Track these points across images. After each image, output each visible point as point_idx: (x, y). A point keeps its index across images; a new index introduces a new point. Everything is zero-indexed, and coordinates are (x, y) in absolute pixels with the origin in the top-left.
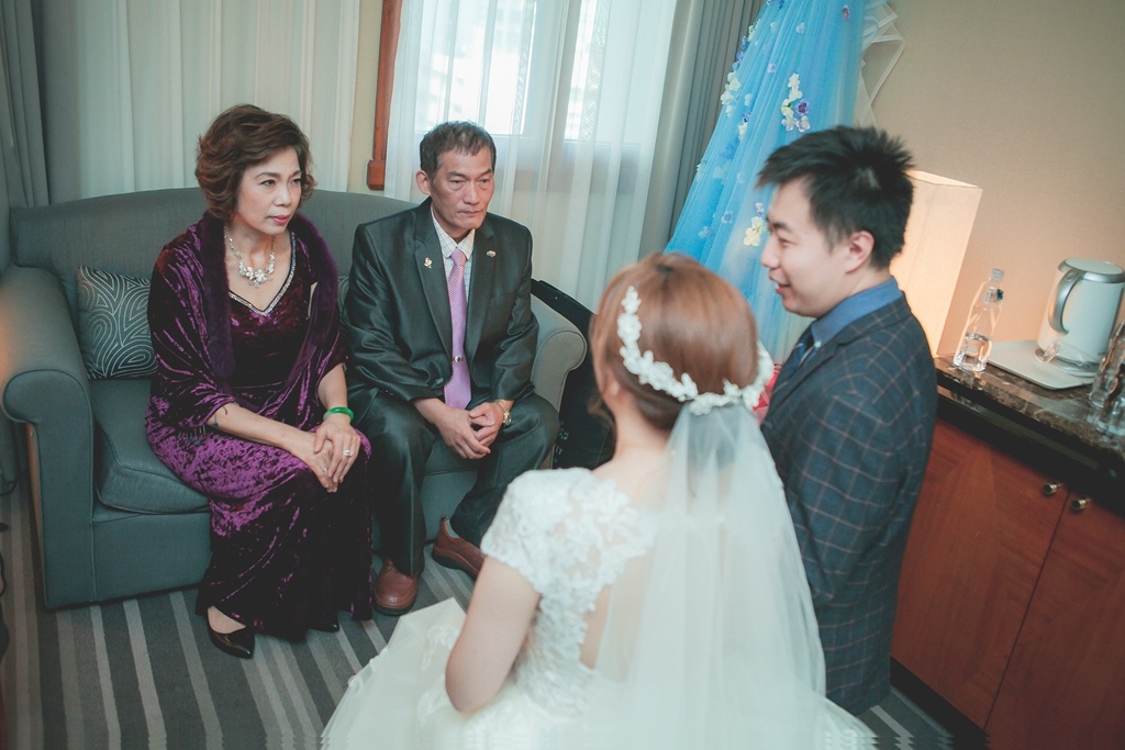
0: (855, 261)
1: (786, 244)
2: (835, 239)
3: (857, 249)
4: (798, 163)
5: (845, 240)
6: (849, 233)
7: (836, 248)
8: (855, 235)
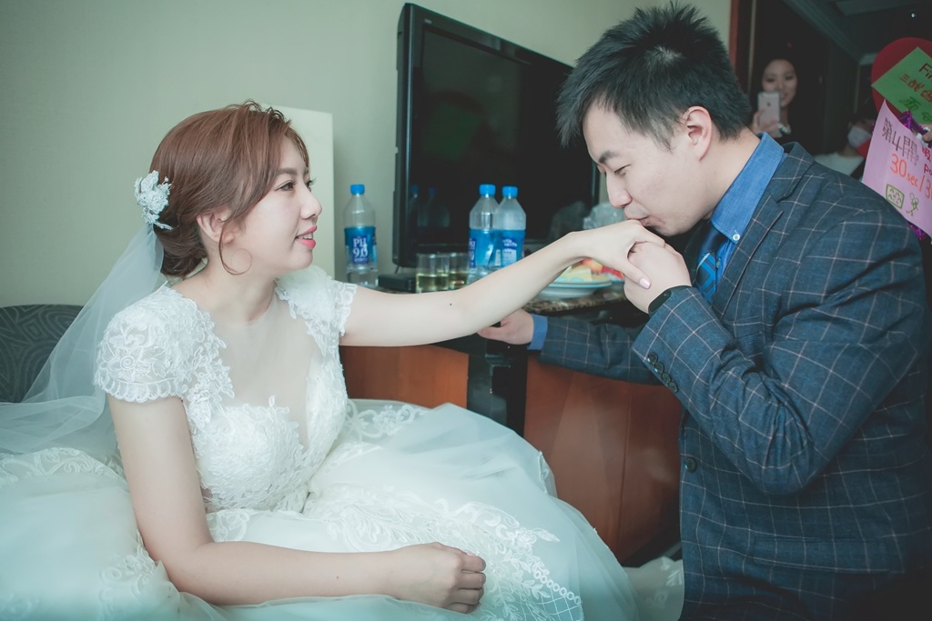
0: (702, 142)
1: (623, 171)
2: (666, 134)
3: (696, 129)
4: (584, 86)
5: (676, 128)
6: (676, 119)
7: (673, 142)
8: (685, 116)
